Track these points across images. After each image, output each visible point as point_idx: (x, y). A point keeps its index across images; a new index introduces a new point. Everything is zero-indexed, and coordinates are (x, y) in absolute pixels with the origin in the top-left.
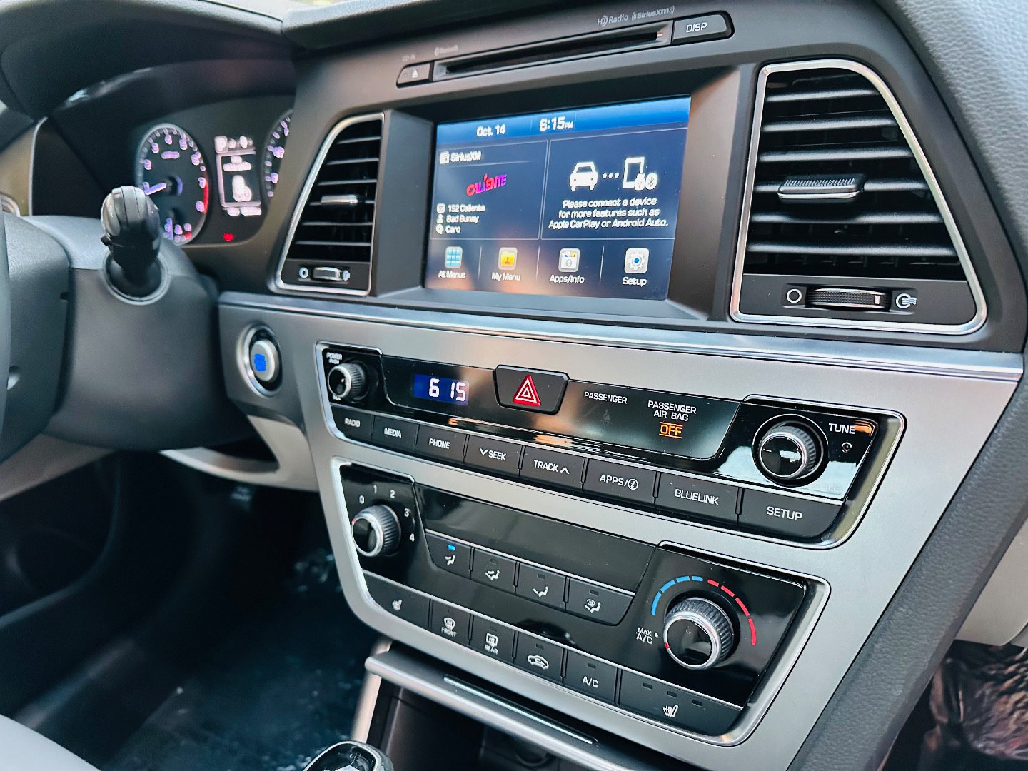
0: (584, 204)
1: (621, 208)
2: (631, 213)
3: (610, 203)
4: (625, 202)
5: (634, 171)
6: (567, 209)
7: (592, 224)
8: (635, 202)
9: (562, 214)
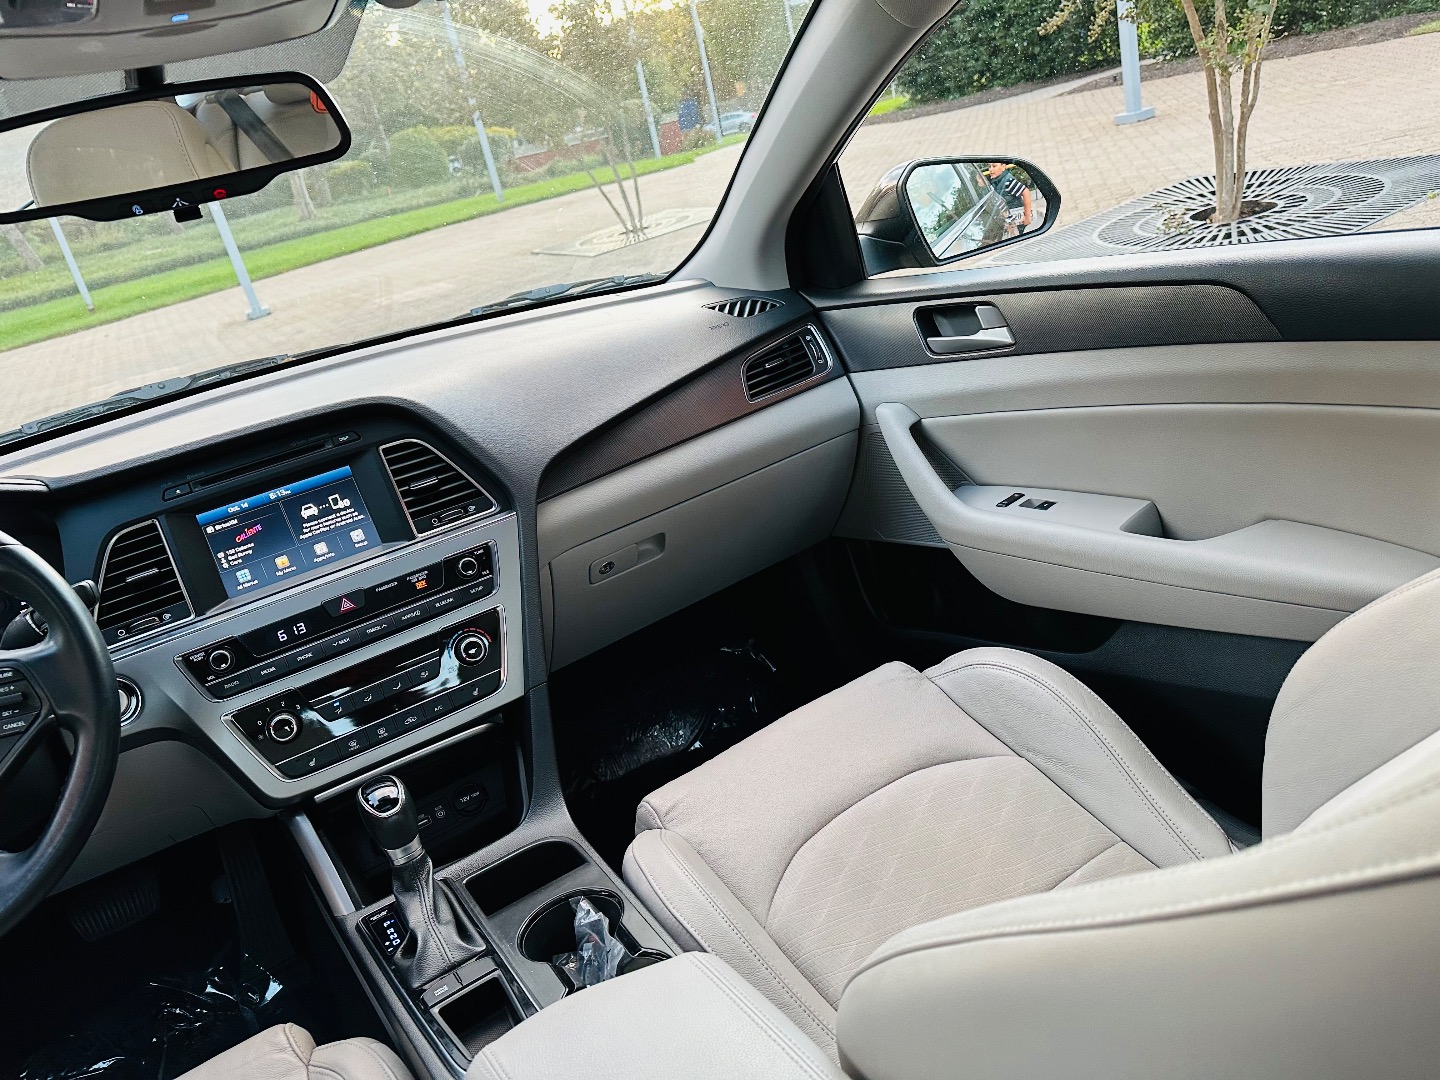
0: (316, 522)
1: (337, 517)
2: (344, 518)
3: (330, 517)
4: (338, 515)
5: (336, 502)
6: (306, 528)
7: (325, 529)
8: (342, 513)
9: (305, 531)
